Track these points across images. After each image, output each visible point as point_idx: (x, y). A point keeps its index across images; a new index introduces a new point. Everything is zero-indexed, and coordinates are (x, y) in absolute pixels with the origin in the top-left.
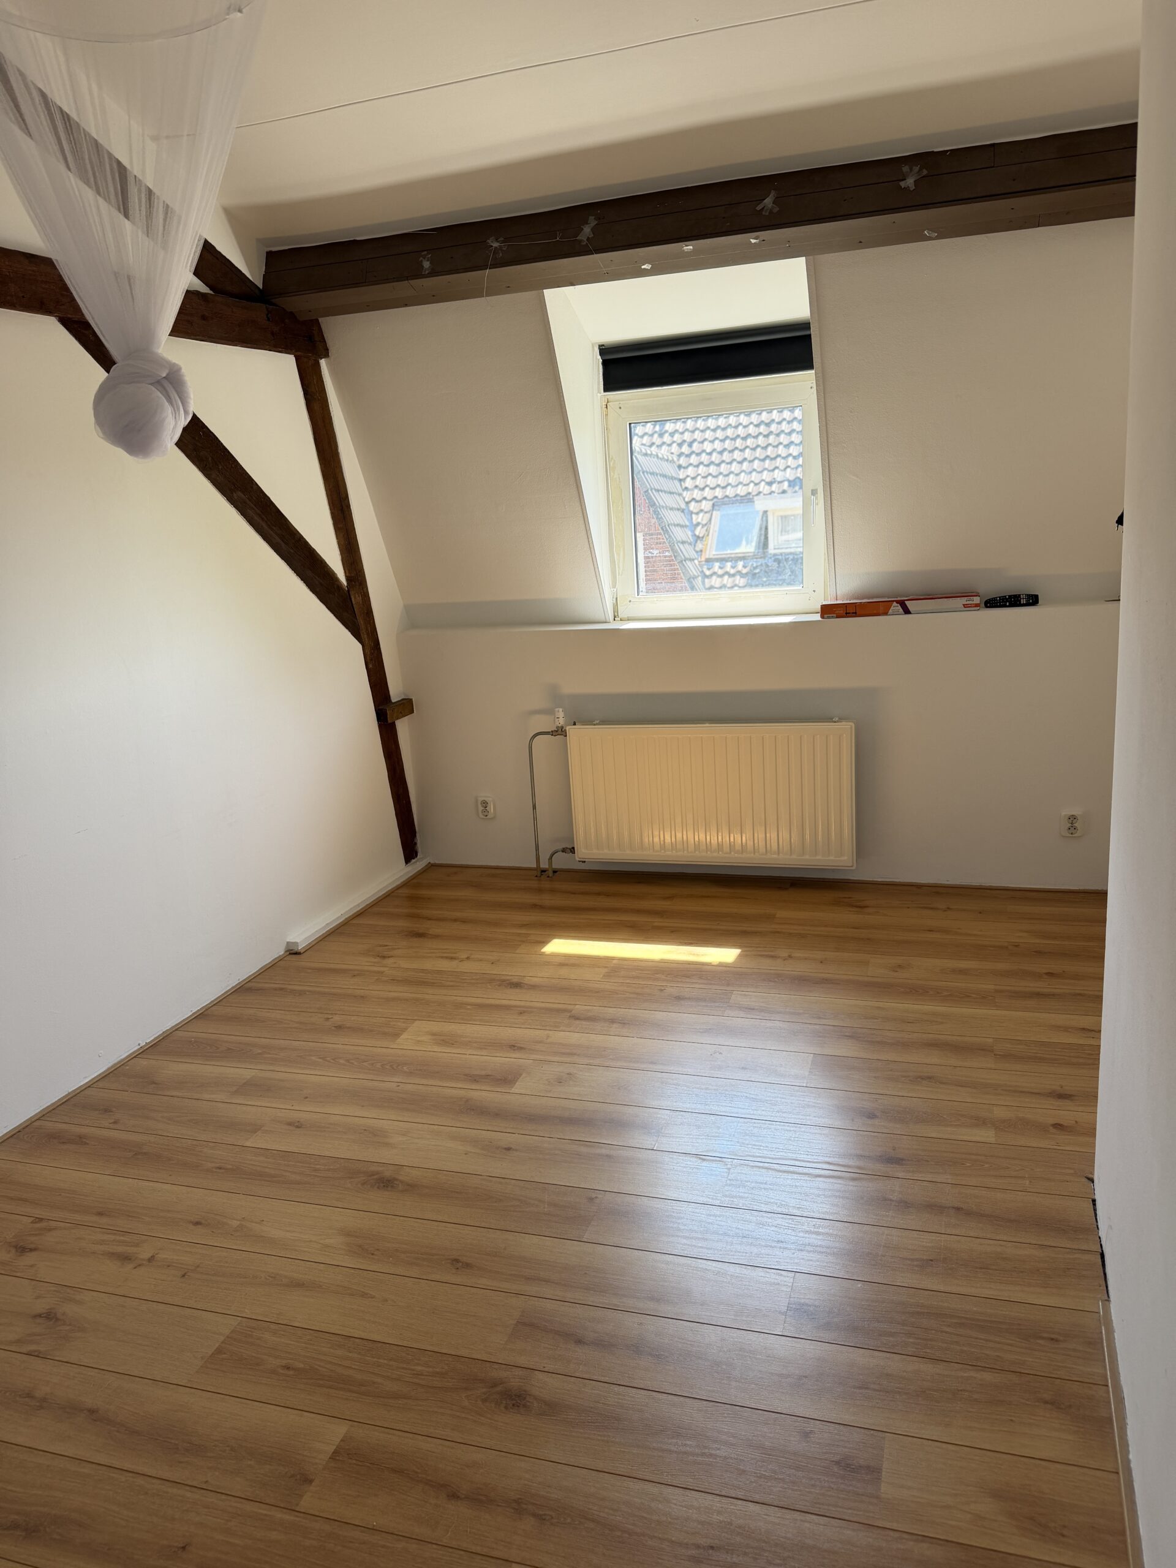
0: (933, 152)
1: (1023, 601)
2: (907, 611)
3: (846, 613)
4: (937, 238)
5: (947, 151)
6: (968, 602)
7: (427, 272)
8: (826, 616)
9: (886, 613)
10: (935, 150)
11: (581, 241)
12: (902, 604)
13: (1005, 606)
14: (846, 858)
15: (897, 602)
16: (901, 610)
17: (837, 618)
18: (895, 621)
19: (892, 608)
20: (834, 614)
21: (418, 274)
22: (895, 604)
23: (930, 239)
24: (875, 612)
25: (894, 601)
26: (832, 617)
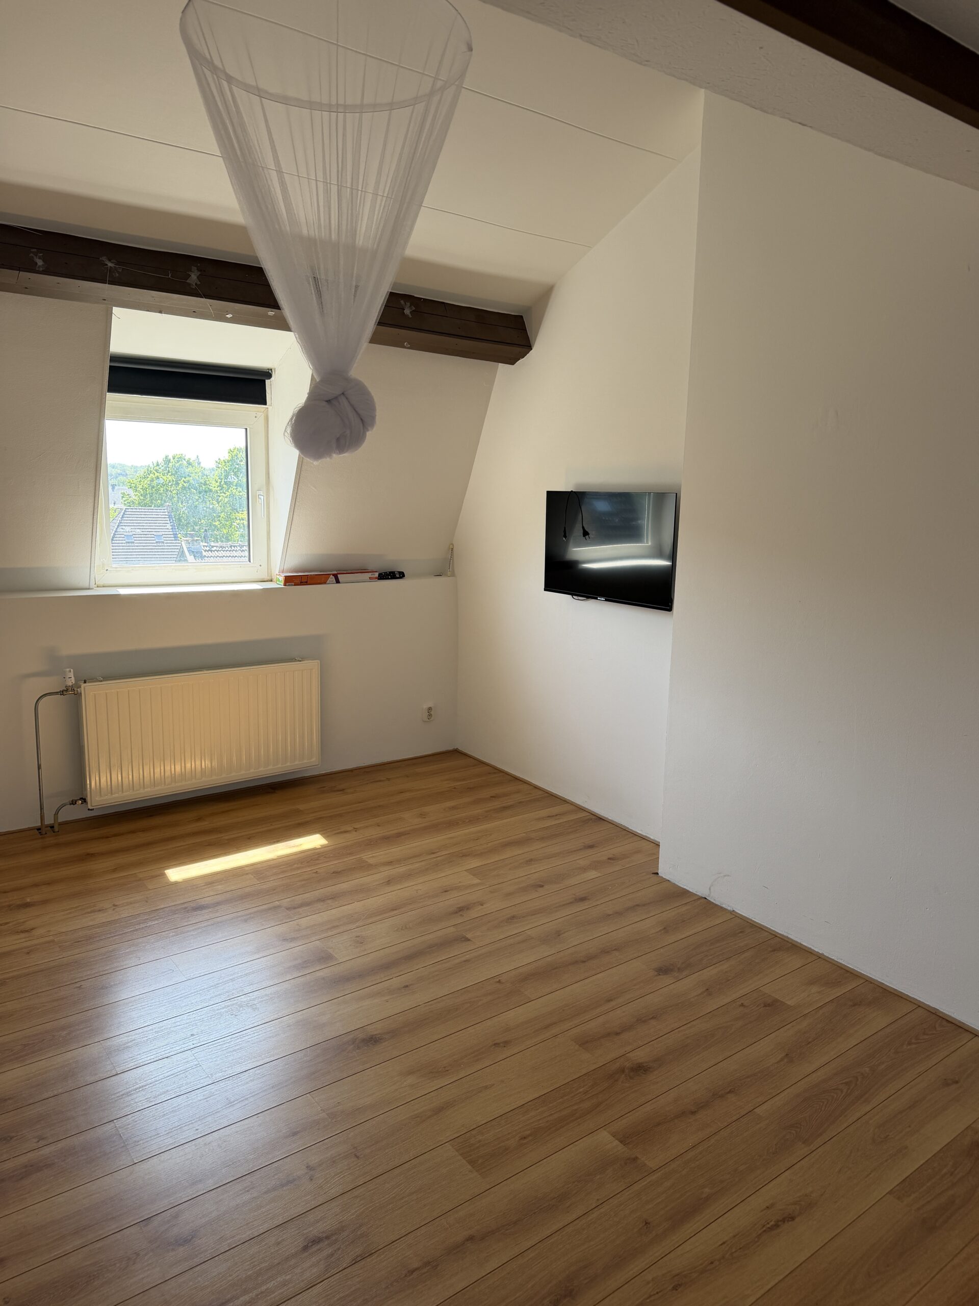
0: (414, 296)
1: (398, 576)
2: (338, 582)
3: (301, 582)
4: (408, 348)
5: (422, 298)
6: (372, 576)
7: (41, 269)
8: (287, 584)
9: (325, 583)
10: (415, 296)
11: (189, 284)
12: (336, 576)
13: (388, 579)
14: (314, 759)
15: (333, 575)
16: (335, 581)
17: (295, 585)
18: (330, 588)
19: (329, 579)
20: (293, 582)
21: (32, 268)
22: (331, 576)
23: (405, 347)
24: (319, 581)
25: (331, 574)
26: (292, 585)
